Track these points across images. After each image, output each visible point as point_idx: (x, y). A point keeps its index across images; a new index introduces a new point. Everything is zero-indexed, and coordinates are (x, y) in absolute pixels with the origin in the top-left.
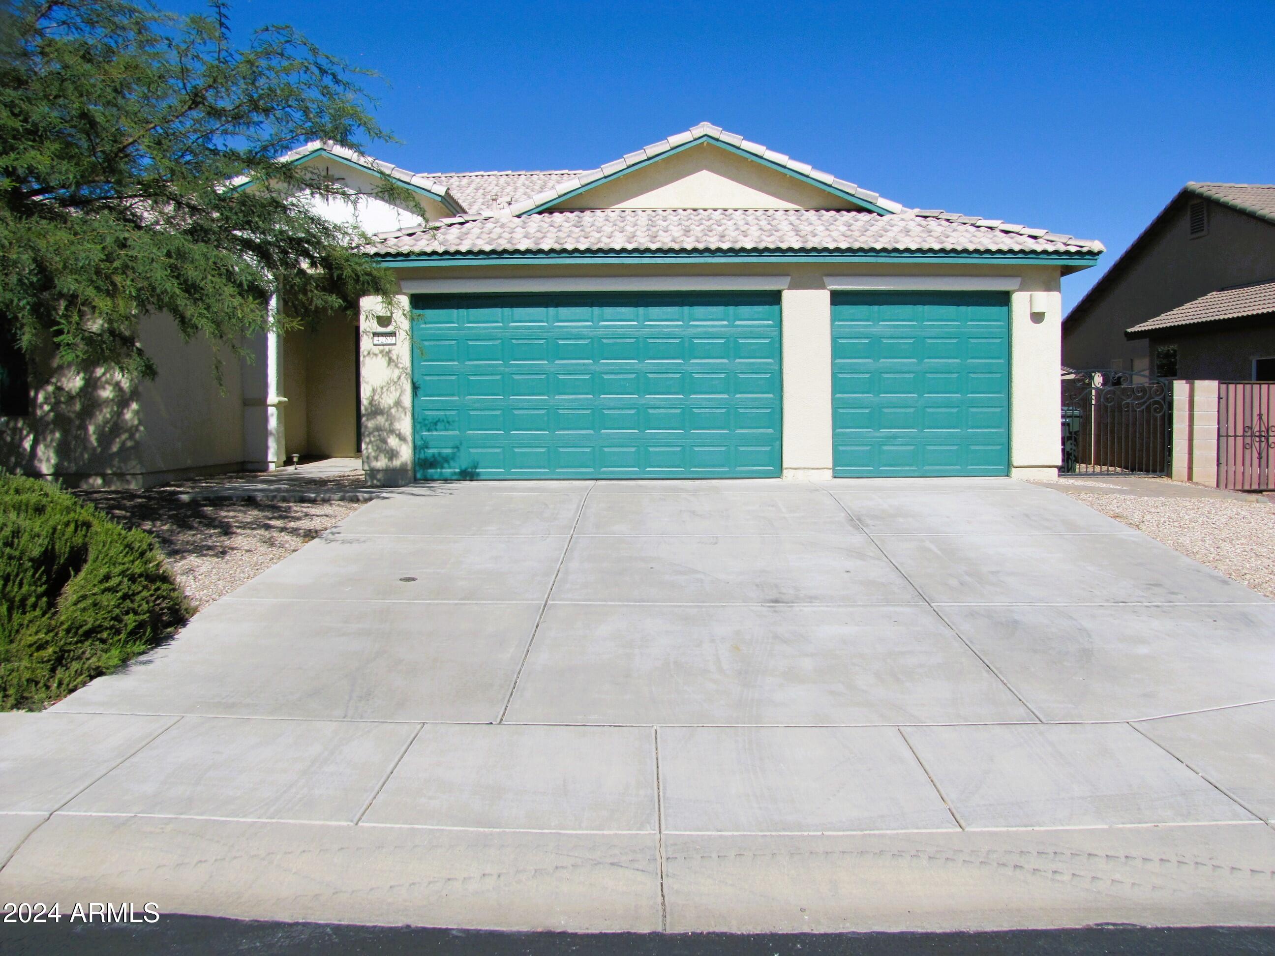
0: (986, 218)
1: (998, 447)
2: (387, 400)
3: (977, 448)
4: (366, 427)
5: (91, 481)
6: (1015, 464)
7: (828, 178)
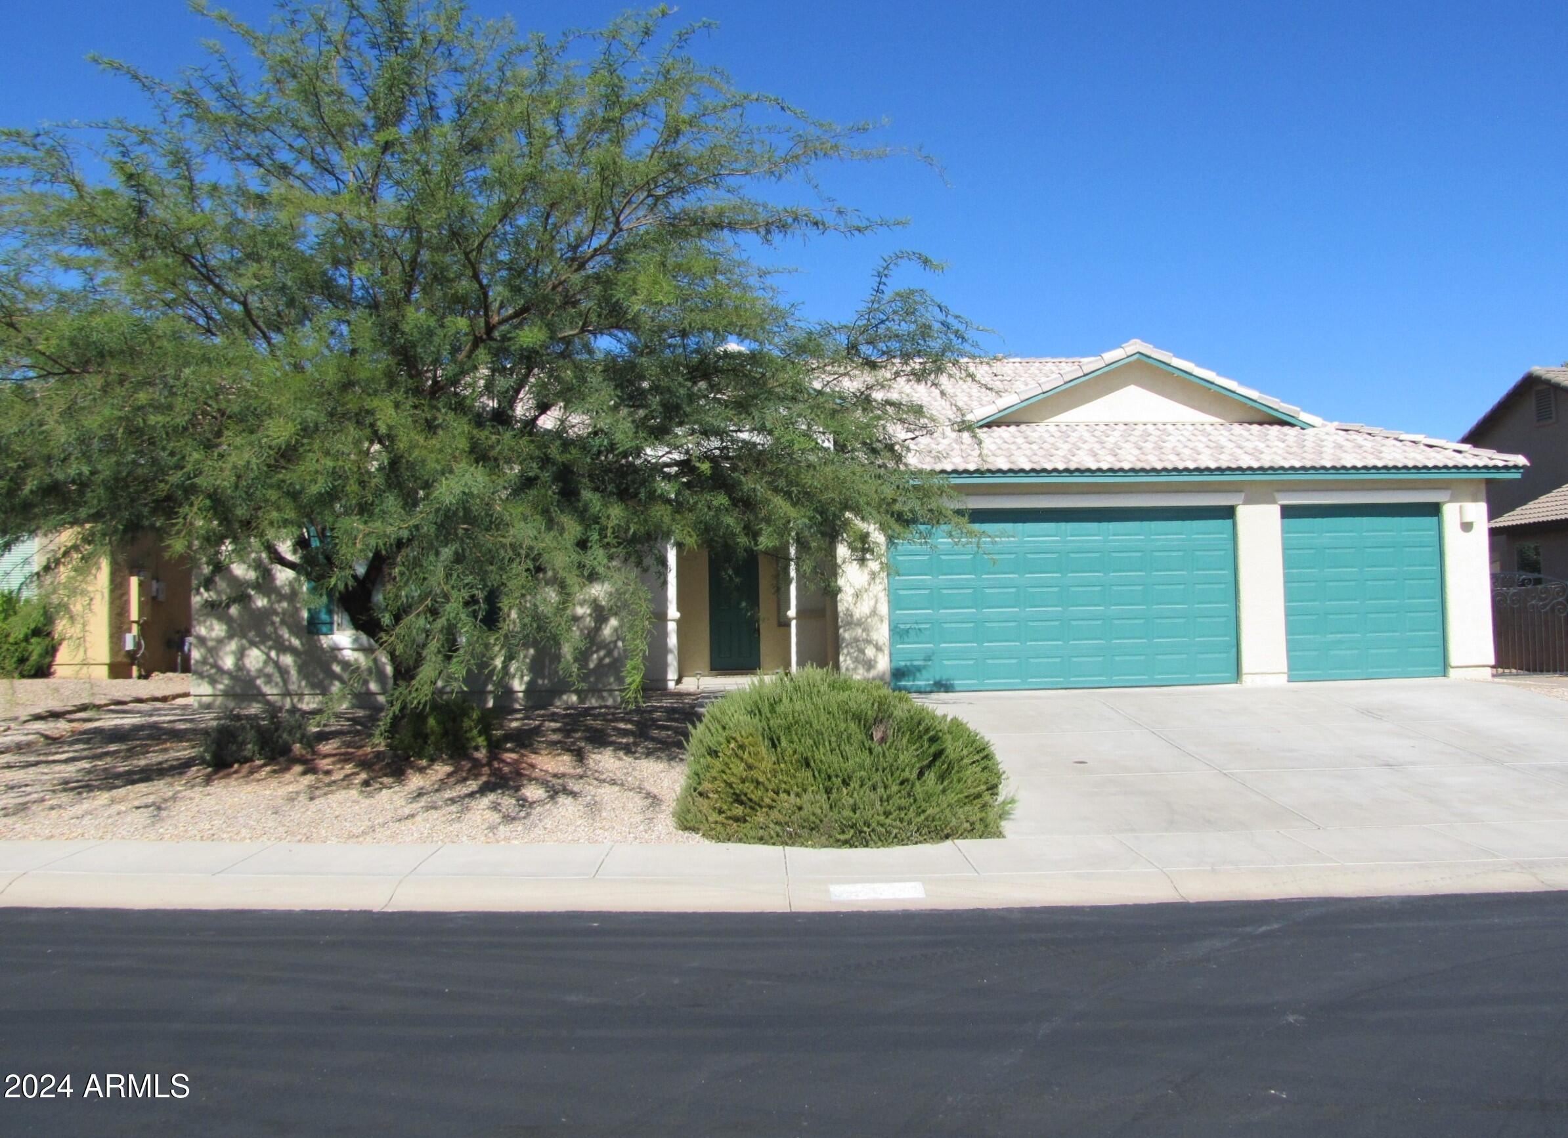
0: (1407, 432)
1: (1434, 649)
2: (862, 610)
3: (1417, 650)
4: (844, 639)
5: (565, 697)
6: (1453, 664)
7: (1253, 394)
